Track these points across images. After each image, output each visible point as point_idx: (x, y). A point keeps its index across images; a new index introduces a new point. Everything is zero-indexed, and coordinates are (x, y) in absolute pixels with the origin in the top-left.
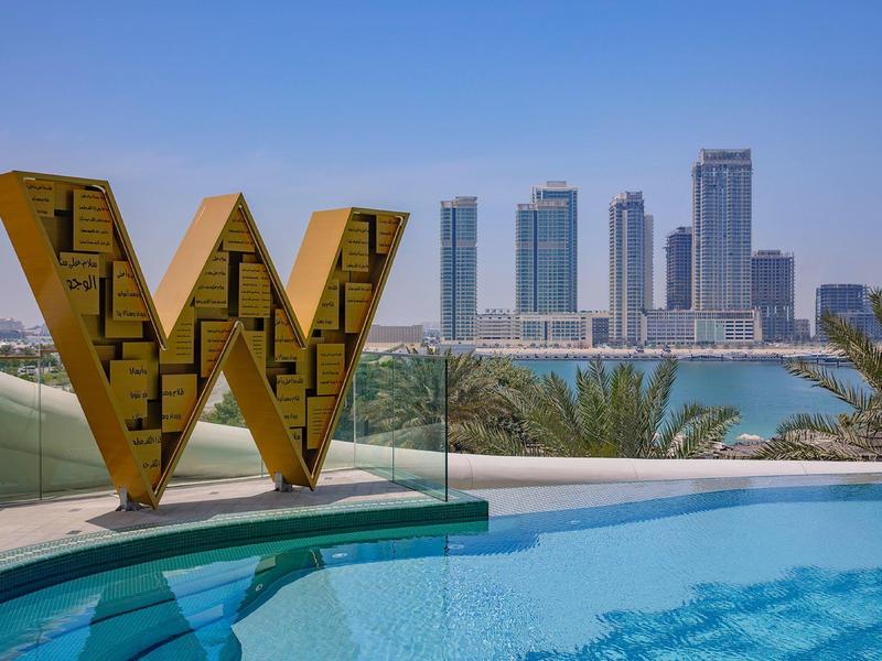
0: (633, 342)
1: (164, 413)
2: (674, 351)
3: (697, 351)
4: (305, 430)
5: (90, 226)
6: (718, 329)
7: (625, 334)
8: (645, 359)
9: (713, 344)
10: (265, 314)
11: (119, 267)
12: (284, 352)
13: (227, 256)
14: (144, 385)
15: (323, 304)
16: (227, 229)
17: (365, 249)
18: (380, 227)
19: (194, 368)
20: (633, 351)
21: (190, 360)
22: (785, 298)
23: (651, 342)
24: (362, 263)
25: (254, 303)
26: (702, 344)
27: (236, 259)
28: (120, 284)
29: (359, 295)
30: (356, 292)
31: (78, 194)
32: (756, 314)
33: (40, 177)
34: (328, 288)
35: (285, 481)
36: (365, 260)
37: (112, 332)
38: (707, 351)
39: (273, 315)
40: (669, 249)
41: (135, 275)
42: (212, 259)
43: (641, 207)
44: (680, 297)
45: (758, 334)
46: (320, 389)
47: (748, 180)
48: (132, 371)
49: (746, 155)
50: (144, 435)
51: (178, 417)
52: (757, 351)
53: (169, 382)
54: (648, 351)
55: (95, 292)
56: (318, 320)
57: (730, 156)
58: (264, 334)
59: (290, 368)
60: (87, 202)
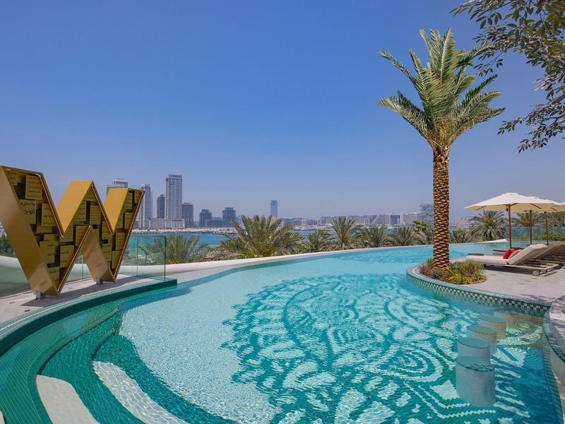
0: (146, 228)
1: (61, 260)
2: (159, 230)
3: (166, 231)
4: (111, 262)
5: (32, 190)
6: (172, 224)
7: (144, 225)
8: (150, 233)
9: (171, 229)
10: (98, 223)
11: (44, 206)
12: (104, 236)
13: (86, 203)
14: (53, 251)
15: (119, 220)
16: (87, 194)
17: (131, 202)
18: (136, 195)
19: (73, 243)
20: (146, 231)
21: (72, 240)
22: (191, 216)
23: (152, 228)
24: (130, 207)
25: (95, 219)
26: (168, 228)
27: (89, 204)
28: (44, 212)
29: (129, 217)
30: (128, 215)
31: (28, 177)
32: (183, 220)
33: (12, 169)
34: (121, 214)
35: (101, 280)
36: (131, 205)
37: (39, 230)
38: (169, 230)
39: (101, 223)
40: (158, 201)
41: (52, 209)
42: (82, 203)
43: (149, 189)
44: (161, 215)
45: (184, 226)
46: (117, 248)
47: (181, 183)
48: (48, 246)
49: (180, 176)
50: (52, 269)
51: (66, 261)
52: (184, 230)
53: (63, 249)
54: (151, 231)
55: (34, 215)
56: (117, 225)
57: (177, 176)
58: (98, 230)
59: (106, 242)
60: (32, 180)
